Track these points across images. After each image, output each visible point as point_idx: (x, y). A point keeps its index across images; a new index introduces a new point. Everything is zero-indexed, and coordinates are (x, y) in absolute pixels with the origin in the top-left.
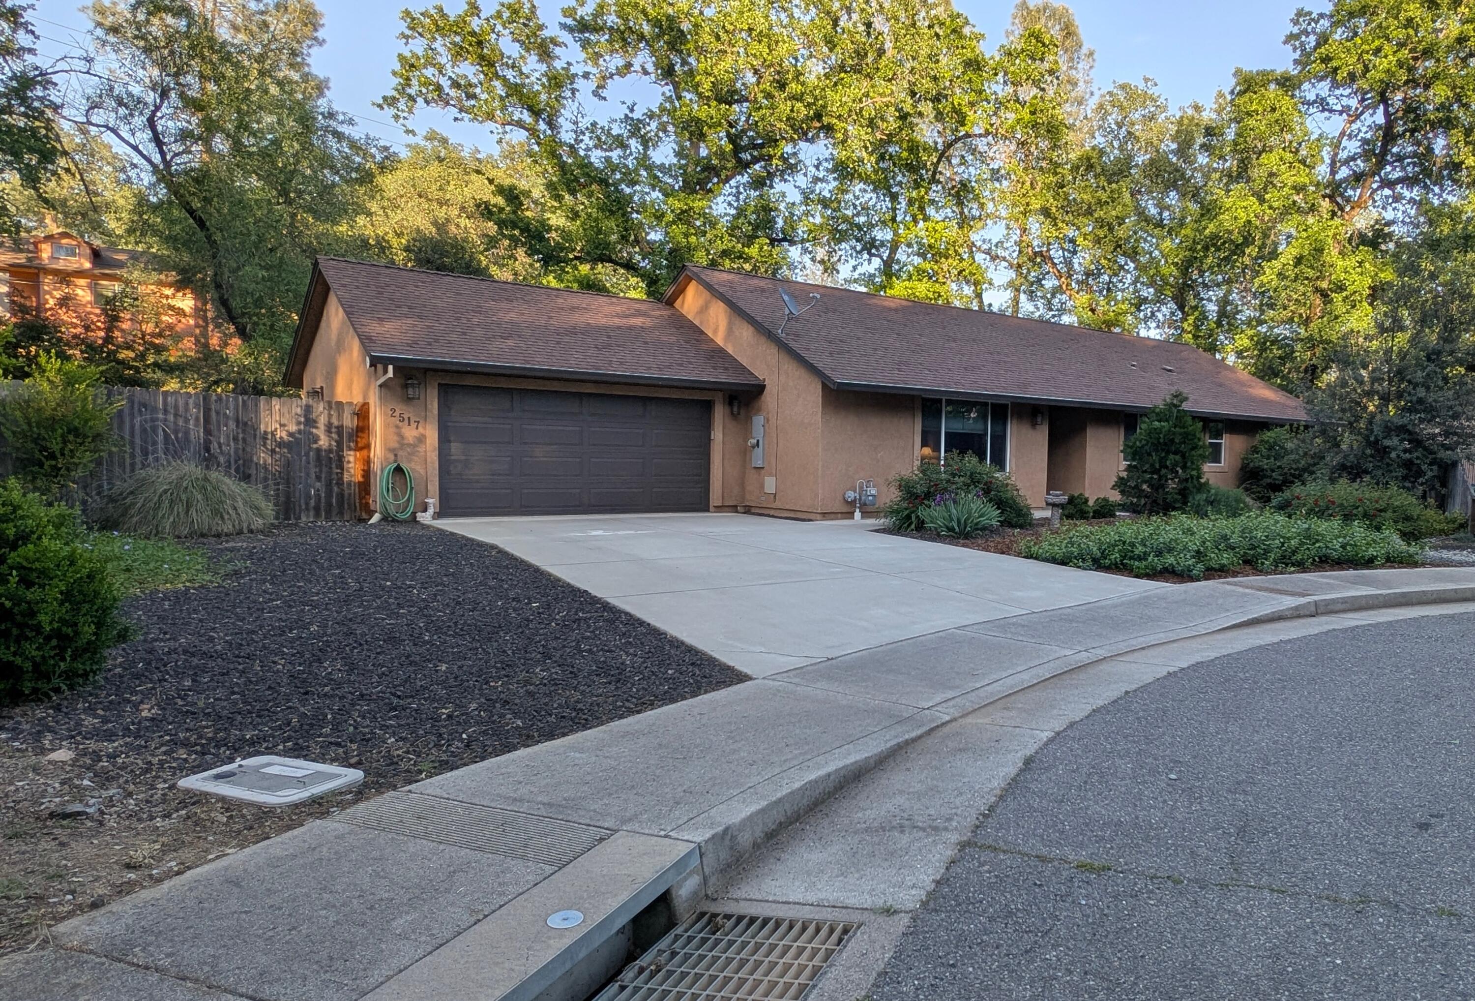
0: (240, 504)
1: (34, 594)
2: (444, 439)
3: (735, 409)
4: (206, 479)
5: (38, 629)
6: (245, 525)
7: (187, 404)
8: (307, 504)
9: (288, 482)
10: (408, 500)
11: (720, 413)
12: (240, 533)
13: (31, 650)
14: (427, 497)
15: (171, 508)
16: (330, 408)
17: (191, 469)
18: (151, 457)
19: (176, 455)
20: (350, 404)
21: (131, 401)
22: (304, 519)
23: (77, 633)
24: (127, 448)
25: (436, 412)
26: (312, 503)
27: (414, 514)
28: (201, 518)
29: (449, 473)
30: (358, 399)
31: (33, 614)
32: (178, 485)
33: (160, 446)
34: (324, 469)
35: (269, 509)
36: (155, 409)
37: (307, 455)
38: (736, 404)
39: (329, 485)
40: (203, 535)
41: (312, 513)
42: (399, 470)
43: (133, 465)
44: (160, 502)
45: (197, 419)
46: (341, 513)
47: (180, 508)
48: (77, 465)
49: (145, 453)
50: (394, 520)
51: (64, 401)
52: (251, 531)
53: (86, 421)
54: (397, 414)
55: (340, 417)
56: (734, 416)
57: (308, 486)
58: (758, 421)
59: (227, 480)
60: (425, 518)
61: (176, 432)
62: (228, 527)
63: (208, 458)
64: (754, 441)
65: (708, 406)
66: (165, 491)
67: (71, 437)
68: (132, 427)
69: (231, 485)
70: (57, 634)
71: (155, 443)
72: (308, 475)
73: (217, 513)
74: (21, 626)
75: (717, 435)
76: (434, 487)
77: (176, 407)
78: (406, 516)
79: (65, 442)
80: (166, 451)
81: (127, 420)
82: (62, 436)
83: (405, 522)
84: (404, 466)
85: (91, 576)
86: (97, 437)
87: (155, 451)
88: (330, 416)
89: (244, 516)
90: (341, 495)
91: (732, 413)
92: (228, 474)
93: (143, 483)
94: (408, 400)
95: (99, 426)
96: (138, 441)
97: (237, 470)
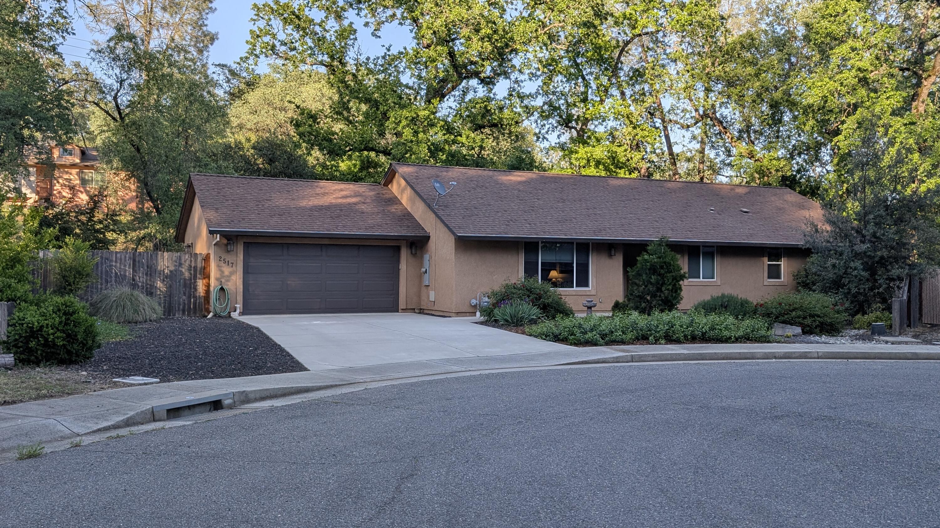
0: (146, 307)
1: (76, 330)
2: (246, 271)
3: (414, 252)
4: (132, 295)
5: (77, 340)
6: (148, 317)
7: (125, 257)
8: (179, 308)
9: (170, 296)
10: (227, 305)
11: (404, 254)
12: (145, 321)
13: (75, 346)
14: (236, 303)
15: (117, 308)
16: (191, 256)
17: (127, 290)
18: (109, 285)
19: (120, 283)
20: (201, 254)
21: (102, 257)
22: (177, 315)
23: (87, 343)
24: (99, 280)
25: (242, 258)
26: (181, 307)
27: (229, 313)
28: (130, 315)
29: (248, 290)
30: (204, 252)
31: (76, 336)
32: (120, 297)
33: (113, 279)
34: (188, 289)
35: (160, 310)
36: (112, 261)
37: (179, 282)
38: (414, 248)
39: (189, 298)
40: (129, 322)
41: (181, 312)
42: (222, 289)
43: (101, 289)
44: (112, 306)
45: (130, 265)
46: (195, 313)
47: (120, 309)
48: (79, 288)
49: (107, 282)
50: (219, 316)
51: (75, 259)
52: (151, 321)
53: (84, 268)
54: (222, 259)
55: (196, 261)
56: (414, 255)
57: (179, 298)
58: (426, 257)
59: (141, 295)
60: (235, 315)
61: (120, 272)
62: (140, 319)
63: (134, 286)
64: (424, 270)
65: (397, 249)
66: (115, 301)
67: (77, 276)
68: (102, 270)
69: (143, 297)
70: (82, 342)
71: (111, 277)
72: (180, 293)
73: (136, 311)
74: (73, 339)
75: (403, 266)
76: (240, 298)
77: (121, 259)
78: (225, 314)
79: (75, 278)
80: (116, 281)
81: (100, 265)
82: (74, 275)
83: (225, 317)
84: (225, 287)
85: (91, 326)
86: (88, 275)
87: (111, 281)
88: (191, 261)
89: (147, 313)
90: (195, 304)
91: (412, 253)
92: (142, 293)
93: (106, 297)
94: (228, 252)
95: (88, 270)
96: (104, 276)
97: (146, 291)
